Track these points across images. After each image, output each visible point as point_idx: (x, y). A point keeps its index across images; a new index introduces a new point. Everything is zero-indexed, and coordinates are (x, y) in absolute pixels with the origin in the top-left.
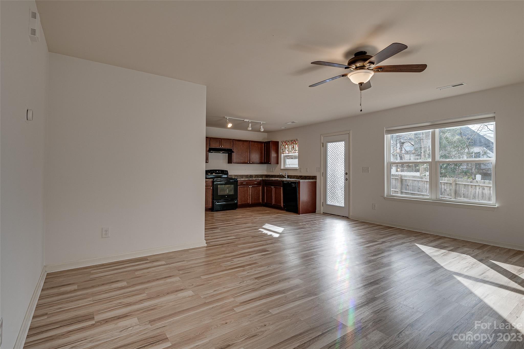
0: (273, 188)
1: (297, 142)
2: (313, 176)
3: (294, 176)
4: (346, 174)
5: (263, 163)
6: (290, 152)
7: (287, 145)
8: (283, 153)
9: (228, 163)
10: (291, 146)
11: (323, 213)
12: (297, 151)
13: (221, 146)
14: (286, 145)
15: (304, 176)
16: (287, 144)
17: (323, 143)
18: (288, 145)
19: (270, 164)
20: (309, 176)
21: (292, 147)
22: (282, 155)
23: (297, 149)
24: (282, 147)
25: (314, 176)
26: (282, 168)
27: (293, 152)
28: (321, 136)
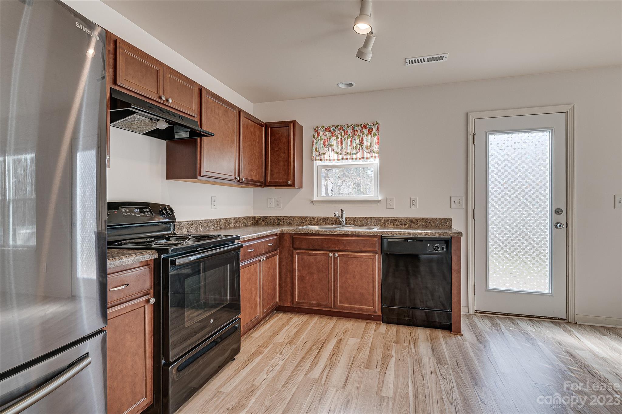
0: (335, 258)
1: (374, 130)
2: (440, 219)
3: (366, 218)
4: (558, 212)
5: (261, 182)
6: (349, 157)
7: (333, 139)
8: (316, 160)
9: (167, 179)
10: (350, 140)
11: (476, 312)
12: (374, 155)
13: (164, 98)
14: (330, 138)
15: (407, 219)
16: (333, 136)
17: (474, 134)
18: (337, 138)
19: (290, 186)
20: (423, 219)
21: (358, 141)
22: (316, 164)
23: (376, 148)
24: (315, 141)
25: (445, 219)
26: (315, 198)
27: (359, 155)
28: (470, 117)
